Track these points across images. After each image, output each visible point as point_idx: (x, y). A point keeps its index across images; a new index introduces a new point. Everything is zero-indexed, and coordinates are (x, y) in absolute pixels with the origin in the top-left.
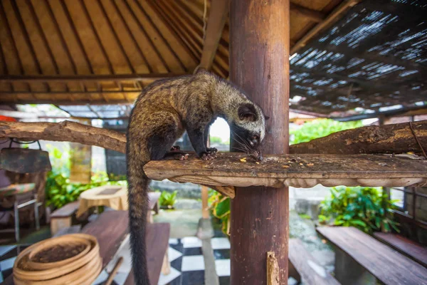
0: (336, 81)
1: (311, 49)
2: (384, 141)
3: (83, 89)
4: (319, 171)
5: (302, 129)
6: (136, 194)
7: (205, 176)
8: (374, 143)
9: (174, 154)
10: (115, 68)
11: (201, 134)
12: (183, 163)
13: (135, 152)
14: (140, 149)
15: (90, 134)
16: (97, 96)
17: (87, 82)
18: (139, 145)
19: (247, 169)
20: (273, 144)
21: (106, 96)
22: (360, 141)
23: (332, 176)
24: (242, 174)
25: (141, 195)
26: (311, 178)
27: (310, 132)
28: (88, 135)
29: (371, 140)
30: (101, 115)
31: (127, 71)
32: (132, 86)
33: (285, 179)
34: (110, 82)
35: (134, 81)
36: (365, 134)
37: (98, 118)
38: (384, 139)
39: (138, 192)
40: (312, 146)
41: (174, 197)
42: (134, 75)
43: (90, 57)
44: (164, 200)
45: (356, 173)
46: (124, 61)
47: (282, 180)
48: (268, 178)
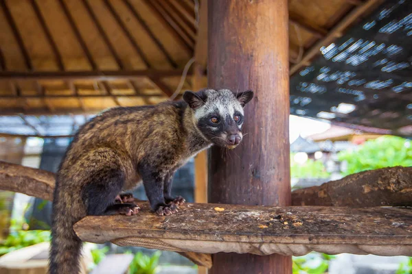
0: (397, 83)
1: (351, 40)
2: (408, 190)
3: (14, 92)
4: (305, 234)
5: (361, 153)
6: (62, 263)
7: (157, 239)
8: (396, 191)
9: (119, 208)
10: (64, 61)
11: (160, 179)
12: (129, 220)
13: (65, 204)
14: (73, 202)
15: (7, 176)
16: (36, 102)
17: (21, 82)
18: (71, 195)
19: (210, 230)
20: (263, 191)
21: (52, 103)
22: (379, 189)
23: (321, 240)
24: (203, 236)
25: (68, 265)
26: (294, 243)
27: (373, 157)
28: (4, 176)
29: (392, 187)
30: (42, 131)
31: (84, 66)
32: (91, 88)
33: (261, 243)
34: (58, 82)
35: (95, 81)
36: (385, 179)
37: (37, 135)
38: (407, 187)
39: (66, 260)
40: (322, 192)
41: (155, 262)
42: (95, 72)
43: (27, 44)
44: (138, 267)
45: (354, 238)
46: (79, 50)
47: (257, 245)
48: (239, 242)
